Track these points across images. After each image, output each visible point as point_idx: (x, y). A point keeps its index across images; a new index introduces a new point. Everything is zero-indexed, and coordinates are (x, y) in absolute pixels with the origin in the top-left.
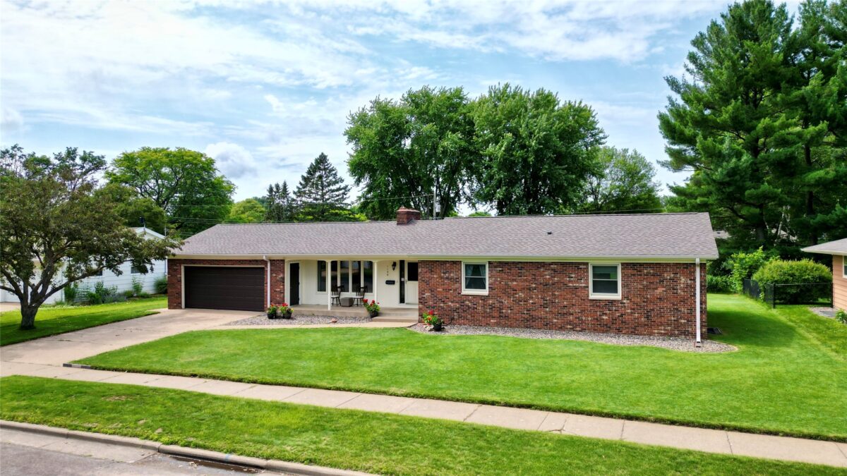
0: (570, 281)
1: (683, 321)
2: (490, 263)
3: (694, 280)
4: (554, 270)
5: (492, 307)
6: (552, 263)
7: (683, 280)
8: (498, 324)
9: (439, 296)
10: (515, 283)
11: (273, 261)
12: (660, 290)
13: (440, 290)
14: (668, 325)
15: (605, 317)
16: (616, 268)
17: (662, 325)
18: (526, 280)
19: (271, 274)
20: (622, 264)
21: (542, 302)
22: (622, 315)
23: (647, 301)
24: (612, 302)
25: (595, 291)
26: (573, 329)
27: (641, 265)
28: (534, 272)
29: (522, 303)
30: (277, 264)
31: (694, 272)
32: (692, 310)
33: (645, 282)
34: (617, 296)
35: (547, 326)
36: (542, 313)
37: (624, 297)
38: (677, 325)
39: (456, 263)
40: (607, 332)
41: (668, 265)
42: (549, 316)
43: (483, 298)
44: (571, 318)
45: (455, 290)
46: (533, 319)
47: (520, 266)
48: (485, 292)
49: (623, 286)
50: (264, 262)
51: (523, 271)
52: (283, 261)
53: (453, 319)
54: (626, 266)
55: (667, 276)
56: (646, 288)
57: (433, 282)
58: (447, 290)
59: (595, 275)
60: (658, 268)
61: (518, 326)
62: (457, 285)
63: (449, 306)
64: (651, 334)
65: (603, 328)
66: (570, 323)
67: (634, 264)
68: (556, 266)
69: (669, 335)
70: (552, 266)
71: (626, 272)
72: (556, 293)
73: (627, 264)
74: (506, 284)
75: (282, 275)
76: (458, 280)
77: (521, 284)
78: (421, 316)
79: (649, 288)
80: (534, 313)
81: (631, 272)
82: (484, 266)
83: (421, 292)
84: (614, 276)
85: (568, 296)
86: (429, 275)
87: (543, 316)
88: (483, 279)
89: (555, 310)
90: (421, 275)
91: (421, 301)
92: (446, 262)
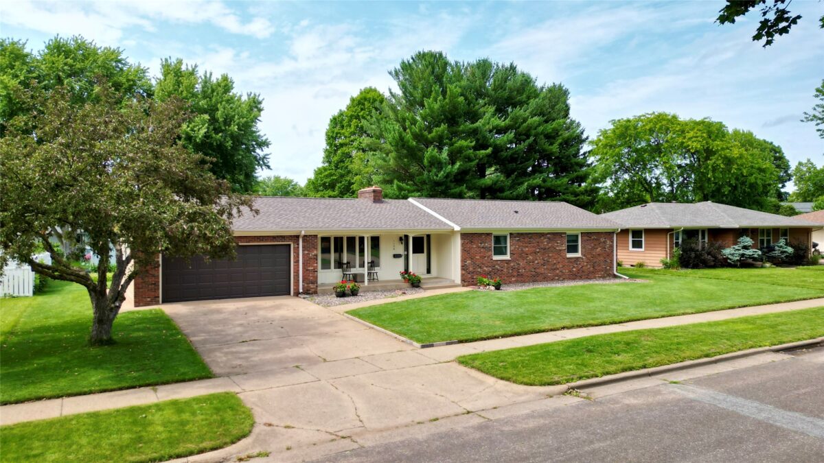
0: (557, 246)
1: (607, 268)
2: (511, 234)
3: (613, 242)
4: (549, 238)
5: (513, 269)
6: (548, 233)
7: (609, 242)
8: (516, 282)
9: (477, 263)
10: (527, 249)
11: (305, 237)
12: (599, 249)
13: (478, 257)
14: (602, 271)
15: (574, 269)
16: (577, 236)
17: (600, 271)
18: (533, 247)
19: (303, 251)
20: (582, 233)
21: (542, 262)
22: (582, 267)
23: (593, 257)
24: (577, 258)
25: (568, 252)
26: (558, 280)
27: (590, 233)
28: (537, 240)
29: (531, 264)
30: (310, 240)
31: (613, 237)
32: (612, 260)
33: (592, 245)
34: (579, 255)
35: (546, 279)
36: (542, 270)
37: (582, 255)
40: (575, 279)
41: (601, 233)
42: (546, 271)
43: (507, 262)
44: (558, 272)
45: (489, 257)
46: (538, 274)
47: (530, 236)
48: (507, 257)
49: (582, 248)
51: (532, 240)
52: (316, 236)
55: (602, 240)
57: (472, 251)
58: (484, 257)
59: (568, 241)
60: (598, 235)
61: (528, 281)
62: (488, 253)
63: (484, 271)
64: (595, 278)
65: (574, 276)
66: (557, 275)
67: (588, 233)
68: (550, 235)
69: (603, 277)
70: (548, 236)
71: (583, 238)
72: (550, 255)
73: (584, 233)
74: (522, 250)
75: (315, 253)
76: (489, 249)
77: (530, 249)
78: (463, 280)
79: (593, 248)
80: (538, 270)
81: (586, 238)
82: (505, 237)
83: (463, 260)
84: (576, 241)
85: (556, 257)
86: (469, 245)
87: (543, 272)
88: (506, 247)
89: (549, 267)
90: (463, 245)
91: (464, 268)
92: (482, 234)
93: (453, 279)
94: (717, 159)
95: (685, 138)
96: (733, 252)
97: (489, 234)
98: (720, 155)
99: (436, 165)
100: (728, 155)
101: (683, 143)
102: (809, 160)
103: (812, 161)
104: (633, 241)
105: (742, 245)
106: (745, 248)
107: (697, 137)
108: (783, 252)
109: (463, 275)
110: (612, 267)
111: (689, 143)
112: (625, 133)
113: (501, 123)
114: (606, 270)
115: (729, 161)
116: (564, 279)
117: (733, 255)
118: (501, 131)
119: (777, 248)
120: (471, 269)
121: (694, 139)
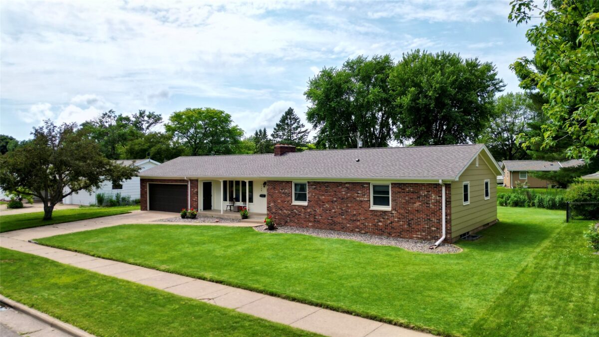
0: (357, 196)
1: (434, 229)
2: (308, 182)
3: (441, 197)
4: (348, 188)
5: (310, 214)
6: (346, 183)
7: (434, 196)
8: (313, 227)
9: (279, 206)
10: (323, 197)
11: (192, 181)
12: (418, 204)
13: (279, 201)
14: (424, 231)
15: (380, 224)
16: (388, 186)
17: (419, 231)
18: (330, 195)
19: (191, 189)
20: (392, 184)
21: (340, 211)
22: (391, 223)
23: (409, 212)
24: (385, 212)
25: (375, 204)
26: (359, 232)
27: (404, 184)
28: (335, 189)
29: (328, 212)
30: (194, 182)
31: (441, 190)
32: (440, 220)
33: (407, 198)
34: (388, 208)
35: (343, 229)
36: (340, 220)
37: (393, 209)
38: (430, 232)
39: (289, 182)
40: (381, 235)
41: (423, 185)
42: (345, 222)
43: (305, 208)
44: (358, 223)
45: (288, 202)
46: (335, 223)
47: (326, 185)
48: (306, 203)
49: (393, 200)
50: (187, 181)
51: (329, 188)
52: (197, 181)
53: (287, 222)
54: (395, 185)
55: (422, 193)
56: (408, 202)
57: (275, 196)
58: (283, 202)
59: (375, 192)
60: (416, 186)
61: (326, 229)
62: (289, 198)
63: (284, 213)
64: (411, 238)
65: (380, 232)
66: (357, 227)
67: (400, 184)
68: (348, 185)
69: (424, 239)
70: (346, 185)
71: (394, 189)
72: (349, 205)
73: (395, 184)
74: (318, 198)
75: (196, 190)
76: (290, 195)
77: (327, 198)
80: (335, 219)
81: (398, 190)
82: (304, 185)
83: (268, 203)
84: (386, 192)
85: (357, 207)
86: (272, 191)
87: (341, 222)
88: (305, 194)
89: (348, 218)
91: (268, 209)
92: (282, 182)
110: (439, 229)
116: (366, 233)
120: (274, 210)
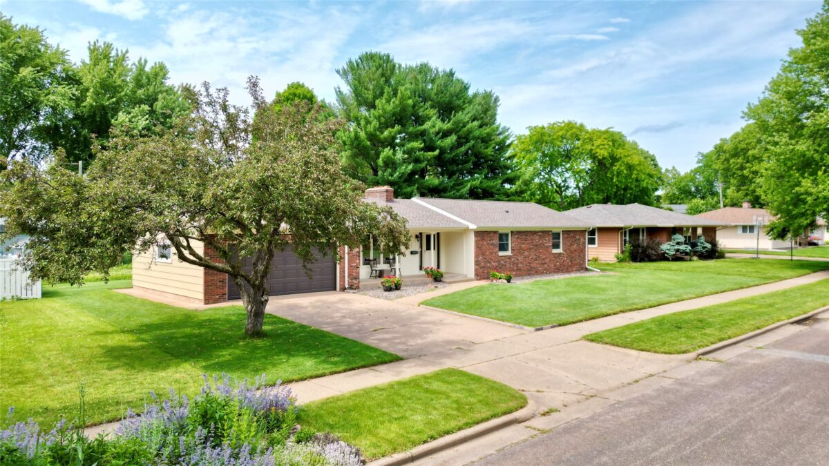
0: (546, 243)
1: (582, 262)
2: (512, 232)
3: (585, 239)
4: (539, 236)
5: (514, 263)
7: (582, 239)
8: (516, 275)
9: (487, 258)
12: (575, 245)
13: (488, 253)
14: (578, 265)
15: (558, 264)
16: (560, 233)
17: (576, 265)
18: (529, 243)
20: (563, 231)
21: (535, 257)
22: (563, 262)
23: (571, 252)
24: (560, 254)
25: (554, 248)
26: (546, 273)
27: (569, 231)
28: (531, 237)
29: (527, 259)
31: (586, 235)
32: (585, 256)
33: (571, 242)
34: (560, 251)
35: (538, 273)
36: (534, 265)
37: (563, 251)
41: (577, 231)
42: (538, 266)
43: (509, 257)
44: (546, 266)
45: (496, 253)
46: (532, 268)
47: (526, 233)
48: (509, 253)
49: (563, 244)
51: (527, 237)
54: (565, 232)
55: (578, 237)
57: (483, 248)
58: (492, 253)
59: (553, 239)
60: (575, 233)
61: (525, 275)
62: (496, 249)
63: (492, 266)
64: (572, 271)
65: (558, 270)
67: (567, 231)
69: (578, 270)
70: (539, 233)
71: (564, 235)
72: (541, 251)
74: (520, 247)
76: (497, 245)
77: (526, 246)
78: (477, 275)
79: (571, 245)
80: (531, 265)
81: (566, 235)
82: (507, 235)
83: (477, 256)
84: (559, 238)
85: (545, 252)
86: (481, 242)
88: (507, 244)
89: (540, 262)
90: (476, 242)
91: (477, 263)
92: (491, 232)
93: (465, 273)
94: (621, 165)
95: (593, 145)
96: (669, 247)
97: (495, 232)
98: (623, 162)
99: (390, 165)
100: (630, 162)
101: (591, 150)
102: (674, 168)
103: (676, 168)
104: (589, 238)
105: (676, 241)
106: (678, 243)
107: (604, 145)
108: (704, 248)
109: (476, 270)
110: (584, 262)
111: (598, 150)
112: (540, 138)
113: (446, 126)
114: (580, 265)
115: (630, 167)
116: (550, 272)
117: (669, 250)
118: (446, 134)
119: (699, 244)
120: (483, 264)
121: (601, 147)
